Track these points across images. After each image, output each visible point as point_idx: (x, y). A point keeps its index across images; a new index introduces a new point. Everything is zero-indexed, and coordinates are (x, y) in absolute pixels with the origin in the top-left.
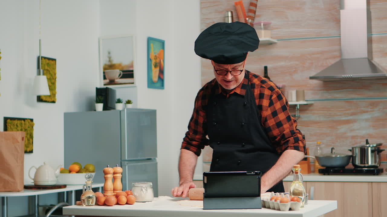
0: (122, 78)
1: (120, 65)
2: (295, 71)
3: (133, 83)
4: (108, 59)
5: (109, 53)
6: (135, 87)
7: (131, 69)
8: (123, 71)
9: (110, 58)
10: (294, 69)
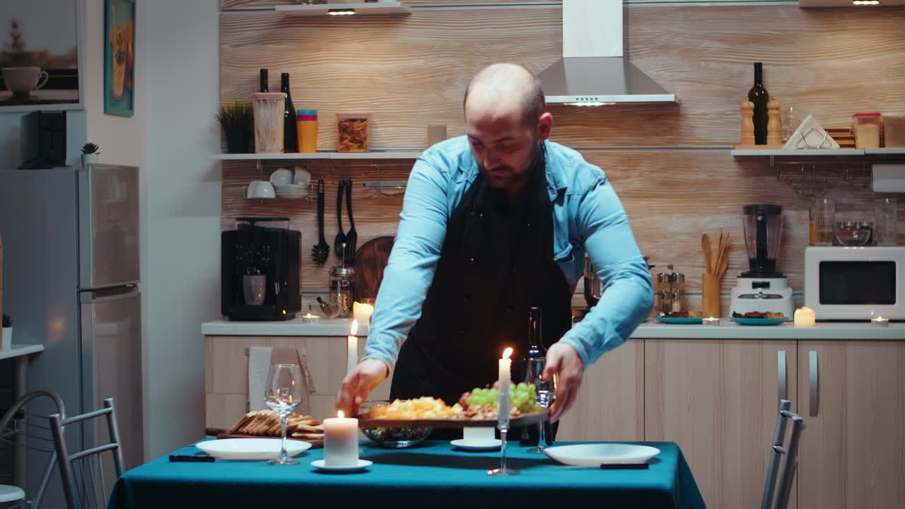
0: (46, 87)
1: (43, 55)
2: (448, 80)
3: (77, 101)
4: (10, 40)
5: (15, 26)
6: (81, 110)
7: (72, 67)
8: (50, 72)
9: (16, 38)
10: (447, 77)
